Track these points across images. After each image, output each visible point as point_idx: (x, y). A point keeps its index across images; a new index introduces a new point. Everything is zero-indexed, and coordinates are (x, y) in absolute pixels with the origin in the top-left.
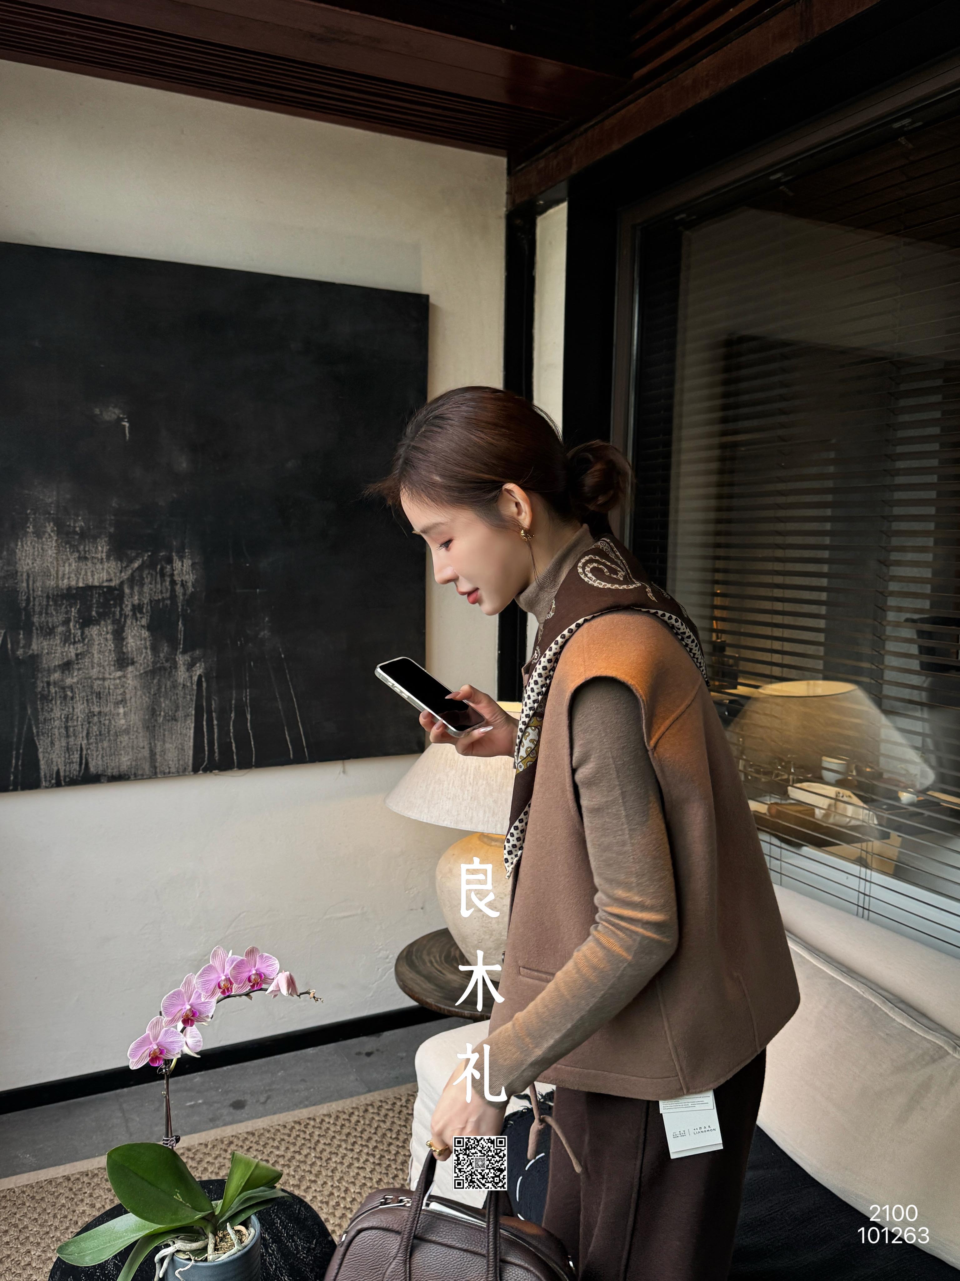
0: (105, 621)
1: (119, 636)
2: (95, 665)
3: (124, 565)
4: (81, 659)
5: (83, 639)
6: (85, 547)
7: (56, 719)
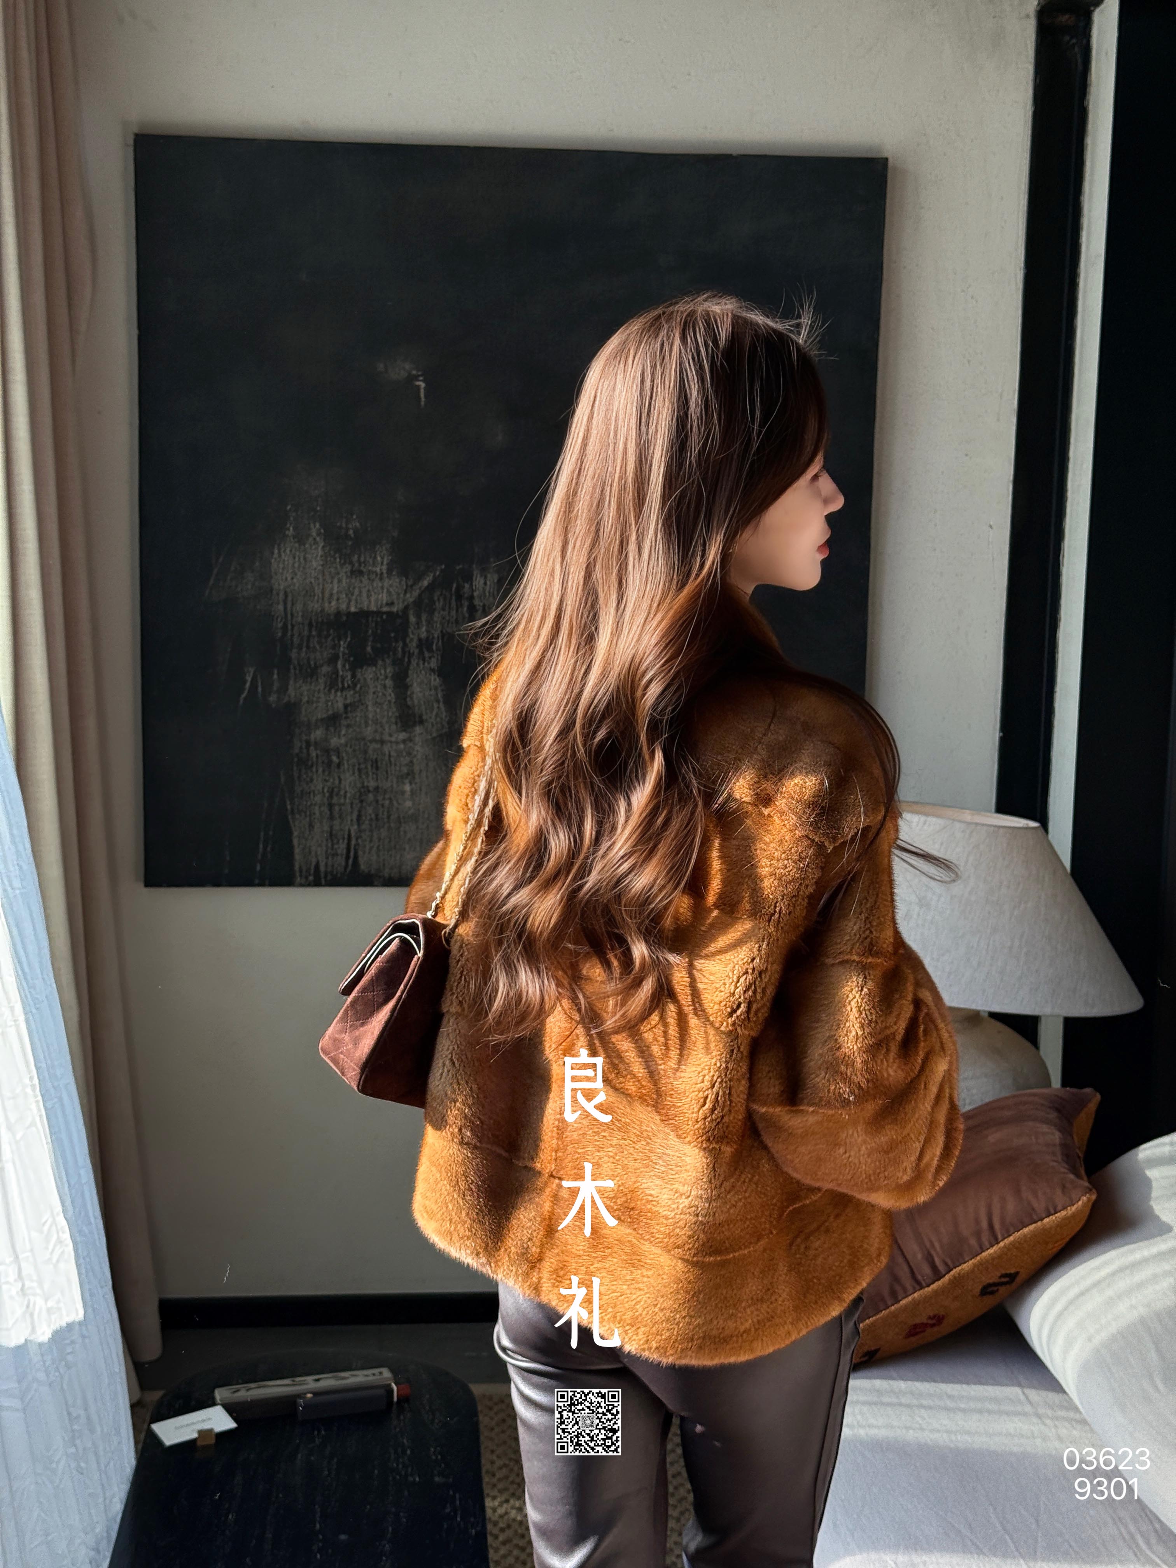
0: (383, 660)
1: (401, 682)
2: (370, 722)
3: (410, 583)
4: (351, 712)
5: (355, 685)
6: (359, 557)
7: (316, 792)
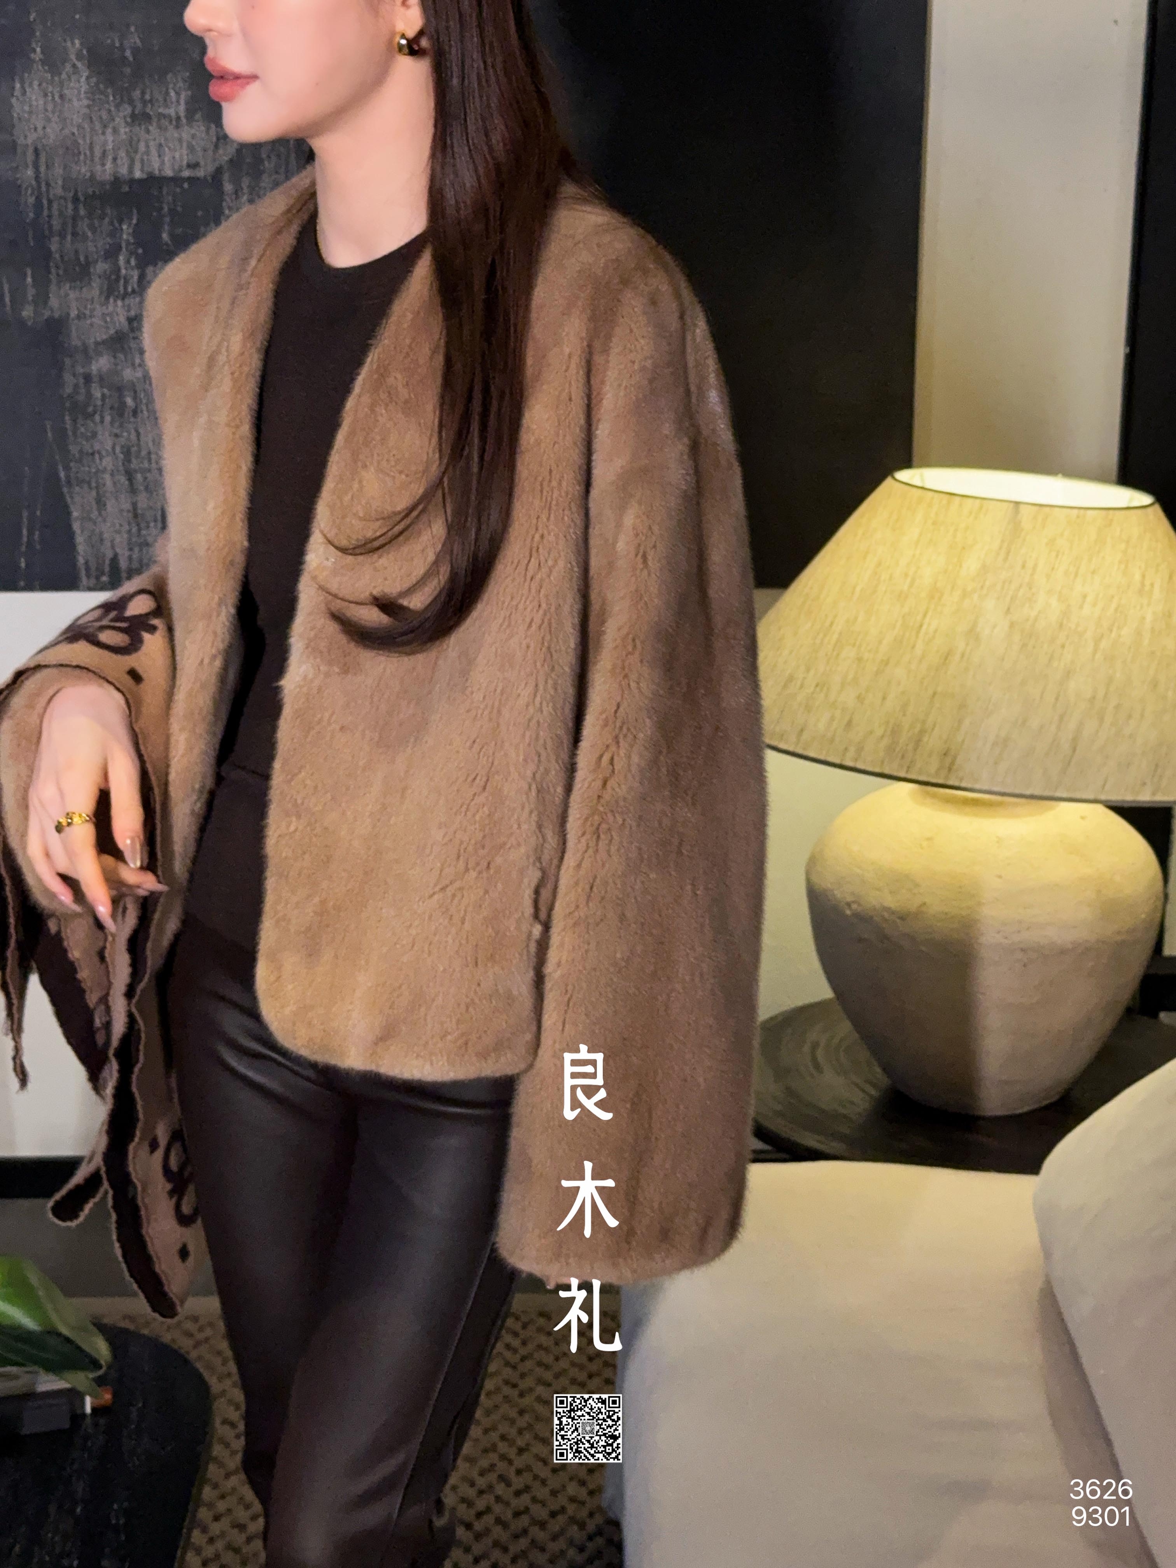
6: (143, 95)
7: (104, 453)
